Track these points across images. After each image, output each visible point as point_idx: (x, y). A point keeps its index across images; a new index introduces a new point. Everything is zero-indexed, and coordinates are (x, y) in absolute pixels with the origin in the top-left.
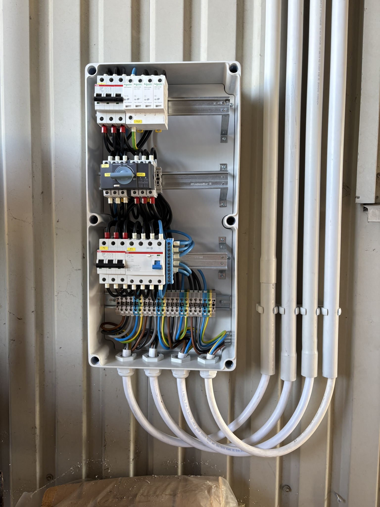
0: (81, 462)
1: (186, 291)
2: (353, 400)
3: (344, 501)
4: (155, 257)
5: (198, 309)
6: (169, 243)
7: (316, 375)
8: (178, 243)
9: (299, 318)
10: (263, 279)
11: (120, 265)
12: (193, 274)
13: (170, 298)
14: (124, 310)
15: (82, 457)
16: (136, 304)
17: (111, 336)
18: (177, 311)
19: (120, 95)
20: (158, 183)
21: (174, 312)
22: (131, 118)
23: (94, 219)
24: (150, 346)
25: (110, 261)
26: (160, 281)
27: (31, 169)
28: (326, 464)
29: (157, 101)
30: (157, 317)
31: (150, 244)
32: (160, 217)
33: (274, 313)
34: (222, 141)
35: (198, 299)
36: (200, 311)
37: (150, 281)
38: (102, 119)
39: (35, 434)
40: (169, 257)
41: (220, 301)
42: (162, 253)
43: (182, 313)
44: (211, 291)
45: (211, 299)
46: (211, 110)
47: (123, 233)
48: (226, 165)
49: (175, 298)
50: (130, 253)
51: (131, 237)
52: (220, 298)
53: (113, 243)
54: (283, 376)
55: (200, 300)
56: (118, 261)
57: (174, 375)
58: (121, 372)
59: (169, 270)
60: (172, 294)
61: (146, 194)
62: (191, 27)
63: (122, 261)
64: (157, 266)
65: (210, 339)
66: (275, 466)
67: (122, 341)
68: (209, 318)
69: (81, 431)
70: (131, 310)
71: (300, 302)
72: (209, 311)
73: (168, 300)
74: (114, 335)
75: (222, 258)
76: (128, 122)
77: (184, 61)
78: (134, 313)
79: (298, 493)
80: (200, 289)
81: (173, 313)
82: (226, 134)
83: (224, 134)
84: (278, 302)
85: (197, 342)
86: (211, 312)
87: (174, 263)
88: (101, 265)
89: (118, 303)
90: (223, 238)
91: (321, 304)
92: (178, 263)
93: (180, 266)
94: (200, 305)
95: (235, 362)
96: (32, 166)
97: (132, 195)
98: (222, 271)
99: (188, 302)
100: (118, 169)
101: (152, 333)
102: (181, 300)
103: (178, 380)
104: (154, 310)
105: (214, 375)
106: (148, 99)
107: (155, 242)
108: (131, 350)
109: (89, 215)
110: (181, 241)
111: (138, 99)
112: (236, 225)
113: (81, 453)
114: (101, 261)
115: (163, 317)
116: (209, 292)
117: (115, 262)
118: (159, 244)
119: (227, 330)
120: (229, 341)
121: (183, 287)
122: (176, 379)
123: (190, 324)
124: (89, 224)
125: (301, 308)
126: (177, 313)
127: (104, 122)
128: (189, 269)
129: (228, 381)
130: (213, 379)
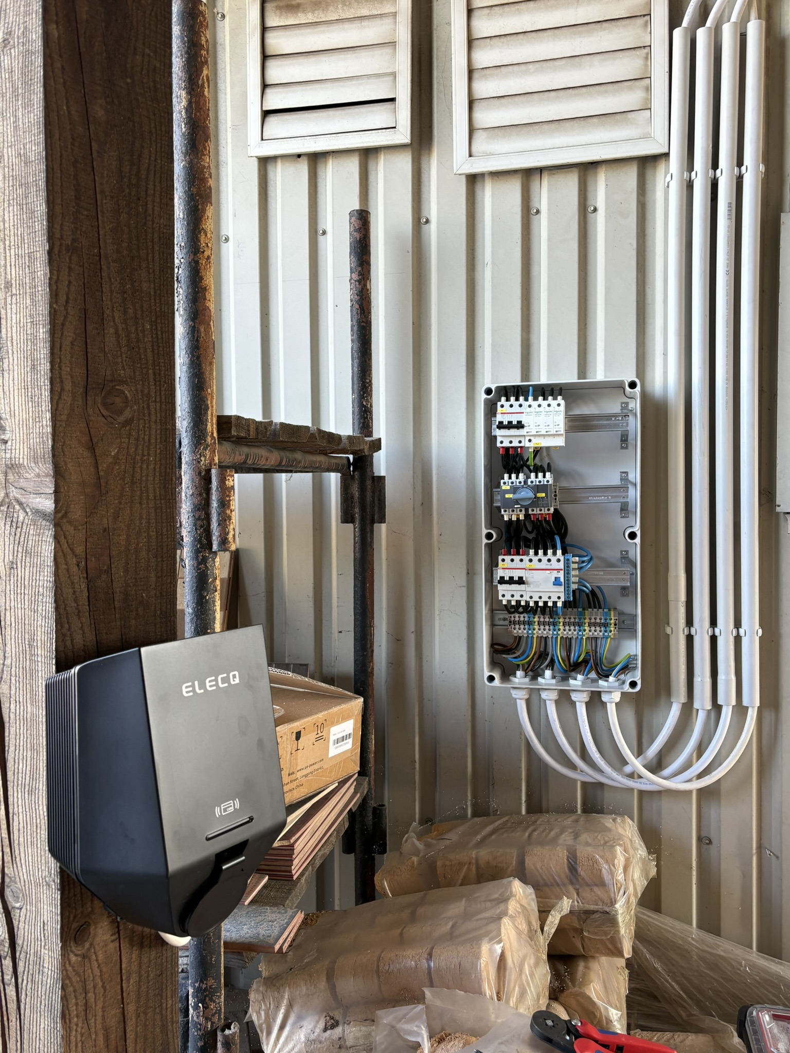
0: (466, 802)
1: (584, 609)
2: (782, 736)
3: (777, 857)
4: (555, 574)
5: (598, 629)
6: (568, 560)
7: (734, 702)
8: (577, 559)
9: (714, 640)
10: (671, 596)
11: (521, 581)
12: (593, 592)
13: (568, 617)
14: (517, 629)
15: (467, 796)
16: (530, 623)
17: (504, 656)
18: (575, 630)
19: (521, 422)
20: (555, 499)
21: (572, 632)
22: (530, 441)
23: (489, 536)
24: (547, 667)
25: (511, 578)
26: (559, 598)
27: (412, 480)
28: (752, 811)
29: (557, 427)
30: (552, 637)
31: (549, 560)
32: (556, 532)
33: (684, 633)
34: (622, 448)
35: (598, 618)
36: (600, 631)
37: (550, 598)
38: (502, 442)
39: (414, 768)
40: (568, 574)
41: (623, 621)
42: (562, 570)
43: (580, 633)
44: (612, 610)
45: (613, 618)
46: (609, 426)
47: (521, 550)
48: (626, 473)
49: (572, 617)
50: (530, 570)
51: (528, 554)
52: (623, 618)
53: (512, 560)
54: (697, 705)
55: (601, 619)
56: (519, 577)
57: (573, 699)
58: (515, 694)
59: (568, 587)
60: (568, 613)
61: (544, 511)
62: (586, 324)
63: (522, 577)
64: (557, 582)
65: (613, 664)
66: (691, 811)
67: (515, 661)
68: (611, 638)
69: (466, 767)
70: (524, 629)
71: (713, 622)
72: (611, 631)
73: (565, 619)
74: (508, 654)
75: (625, 574)
76: (527, 444)
77: (579, 379)
78: (527, 632)
79: (720, 844)
80: (600, 608)
81: (570, 633)
82: (627, 440)
83: (625, 441)
84: (689, 622)
85: (598, 664)
86: (613, 632)
87: (573, 579)
88: (502, 581)
89: (510, 622)
90: (625, 551)
91: (738, 624)
92: (577, 579)
93: (579, 583)
94: (600, 625)
95: (639, 683)
96: (413, 477)
97: (530, 512)
98: (624, 588)
99: (587, 621)
100: (519, 491)
101: (548, 655)
102: (580, 619)
103: (577, 703)
104: (549, 630)
105: (618, 700)
106: (548, 426)
107: (554, 559)
108: (525, 671)
109: (485, 531)
110: (579, 556)
111: (539, 426)
112: (638, 540)
113: (466, 792)
114: (502, 578)
115: (559, 637)
116: (610, 610)
117: (516, 578)
118: (559, 560)
119: (631, 654)
120: (635, 665)
121: (581, 606)
122: (575, 702)
123: (589, 647)
124: (485, 541)
125: (716, 629)
126: (575, 633)
127: (504, 445)
128: (588, 585)
129: (634, 712)
130: (616, 704)
